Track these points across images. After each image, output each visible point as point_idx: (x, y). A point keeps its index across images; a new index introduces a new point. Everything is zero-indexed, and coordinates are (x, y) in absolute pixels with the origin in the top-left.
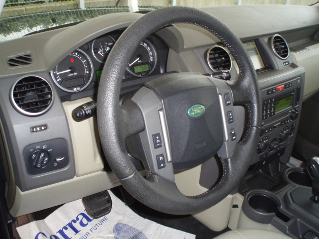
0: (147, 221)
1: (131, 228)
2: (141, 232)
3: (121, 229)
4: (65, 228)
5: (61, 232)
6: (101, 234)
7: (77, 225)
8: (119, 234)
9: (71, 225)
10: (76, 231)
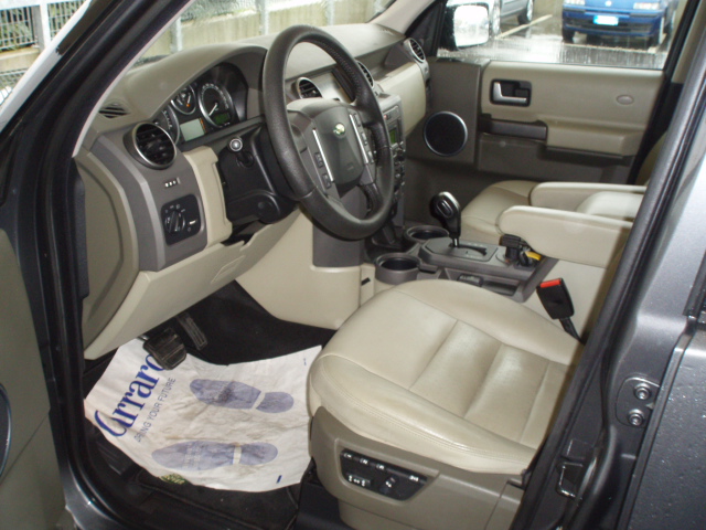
0: (233, 367)
1: (214, 382)
2: (233, 382)
3: (201, 385)
4: (120, 405)
5: (118, 411)
6: (177, 400)
7: (135, 397)
8: (202, 393)
9: (125, 400)
10: (141, 406)
